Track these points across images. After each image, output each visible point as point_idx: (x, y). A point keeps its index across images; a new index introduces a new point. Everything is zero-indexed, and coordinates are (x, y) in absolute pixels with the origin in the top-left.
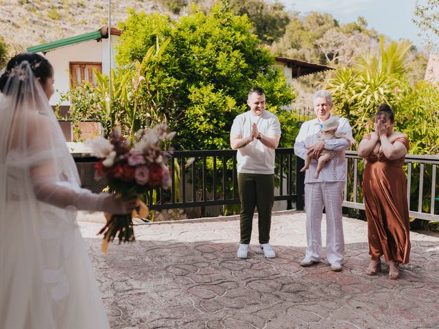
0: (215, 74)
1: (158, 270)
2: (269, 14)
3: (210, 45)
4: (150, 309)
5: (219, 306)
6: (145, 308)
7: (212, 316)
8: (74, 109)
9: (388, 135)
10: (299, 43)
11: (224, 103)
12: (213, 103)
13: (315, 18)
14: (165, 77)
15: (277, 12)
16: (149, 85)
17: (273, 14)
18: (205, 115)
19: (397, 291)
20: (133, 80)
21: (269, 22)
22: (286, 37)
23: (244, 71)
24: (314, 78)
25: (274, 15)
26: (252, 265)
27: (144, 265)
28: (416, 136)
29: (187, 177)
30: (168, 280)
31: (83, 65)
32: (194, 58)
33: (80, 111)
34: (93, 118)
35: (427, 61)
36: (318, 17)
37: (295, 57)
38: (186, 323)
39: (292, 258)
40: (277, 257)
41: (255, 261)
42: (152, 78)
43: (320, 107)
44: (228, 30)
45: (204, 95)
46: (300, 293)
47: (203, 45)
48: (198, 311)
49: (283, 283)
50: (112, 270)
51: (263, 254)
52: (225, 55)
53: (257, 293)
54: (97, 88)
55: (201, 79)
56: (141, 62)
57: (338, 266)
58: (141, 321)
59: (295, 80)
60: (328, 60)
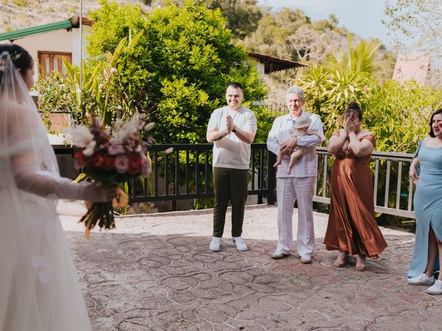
0: (188, 68)
1: (131, 262)
2: (241, 8)
3: (183, 39)
4: (124, 299)
5: (193, 297)
6: (119, 300)
7: (185, 307)
8: (44, 99)
9: (357, 132)
10: (271, 38)
11: (197, 97)
12: (186, 97)
13: (288, 14)
14: (138, 69)
15: (250, 7)
16: (121, 77)
17: (246, 8)
18: (177, 109)
19: (363, 282)
20: (105, 72)
21: (242, 16)
22: (258, 31)
23: (217, 66)
24: (286, 74)
25: (246, 10)
26: (224, 258)
27: (117, 257)
28: (384, 134)
29: (160, 171)
30: (141, 272)
31: (52, 55)
32: (167, 51)
33: (50, 102)
34: (63, 110)
35: (395, 60)
36: (290, 13)
37: (267, 52)
38: (160, 313)
39: (263, 251)
40: (249, 249)
41: (227, 254)
42: (124, 70)
43: (293, 103)
44: (201, 24)
45: (177, 89)
46: (271, 284)
47: (176, 38)
48: (172, 302)
49: (255, 274)
50: (85, 262)
51: (235, 247)
52: (198, 49)
53: (229, 285)
54: (67, 79)
55: (173, 72)
56: (113, 53)
57: (308, 258)
58: (115, 312)
59: (267, 75)
60: (299, 56)
